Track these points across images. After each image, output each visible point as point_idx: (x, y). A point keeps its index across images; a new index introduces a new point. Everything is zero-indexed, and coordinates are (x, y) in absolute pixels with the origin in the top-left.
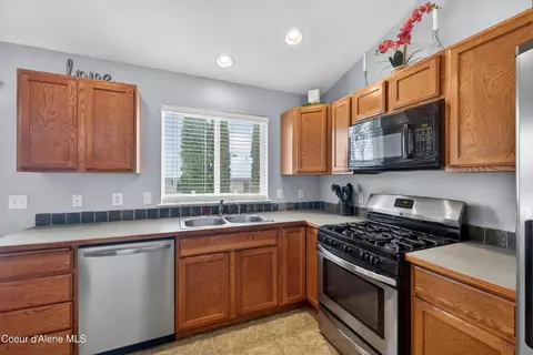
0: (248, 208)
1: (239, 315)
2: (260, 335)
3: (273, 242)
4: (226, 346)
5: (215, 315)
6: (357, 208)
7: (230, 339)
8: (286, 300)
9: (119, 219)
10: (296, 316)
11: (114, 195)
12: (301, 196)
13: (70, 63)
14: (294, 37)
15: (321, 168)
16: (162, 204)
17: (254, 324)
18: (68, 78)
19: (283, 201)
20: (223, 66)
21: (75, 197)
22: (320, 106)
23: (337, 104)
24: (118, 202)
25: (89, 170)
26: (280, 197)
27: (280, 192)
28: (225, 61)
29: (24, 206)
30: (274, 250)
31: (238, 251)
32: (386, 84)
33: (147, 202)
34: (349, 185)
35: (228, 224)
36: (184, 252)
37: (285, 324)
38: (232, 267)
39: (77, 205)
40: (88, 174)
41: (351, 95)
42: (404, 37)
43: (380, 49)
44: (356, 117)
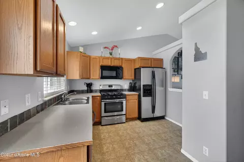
11: (26, 97)
24: (28, 103)
42: (112, 49)
43: (105, 48)
44: (101, 64)
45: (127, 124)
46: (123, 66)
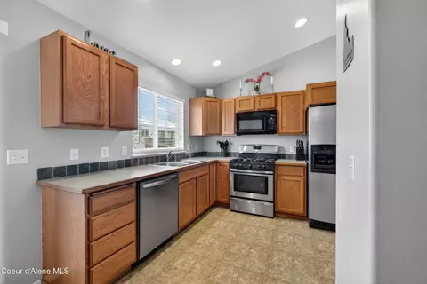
6: (230, 153)
8: (211, 202)
9: (106, 169)
11: (103, 149)
12: (197, 150)
16: (133, 155)
21: (73, 151)
23: (226, 100)
24: (105, 155)
26: (189, 150)
27: (188, 146)
29: (25, 161)
32: (254, 98)
33: (124, 154)
34: (227, 141)
41: (236, 98)
42: (259, 81)
43: (248, 81)
44: (238, 110)
45: (274, 220)
46: (279, 109)
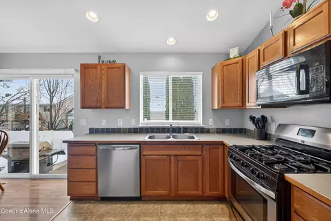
0: (189, 130)
1: (176, 195)
2: (188, 211)
3: (199, 153)
4: (166, 211)
5: (161, 192)
6: (270, 134)
7: (169, 208)
8: (208, 193)
9: (120, 132)
10: (215, 205)
11: (119, 120)
13: (99, 57)
14: (212, 15)
15: (239, 103)
16: (141, 125)
17: (186, 204)
18: (99, 64)
19: (214, 127)
20: (171, 44)
21: (103, 121)
22: (239, 59)
23: (249, 56)
25: (107, 108)
26: (211, 124)
27: (211, 120)
28: (171, 41)
29: (85, 124)
30: (200, 159)
31: (175, 156)
32: (286, 34)
33: (133, 124)
34: (263, 117)
35: (172, 139)
36: (145, 153)
37: (206, 209)
38: (172, 165)
39: (104, 124)
40: (106, 110)
41: (259, 48)
44: (262, 64)
